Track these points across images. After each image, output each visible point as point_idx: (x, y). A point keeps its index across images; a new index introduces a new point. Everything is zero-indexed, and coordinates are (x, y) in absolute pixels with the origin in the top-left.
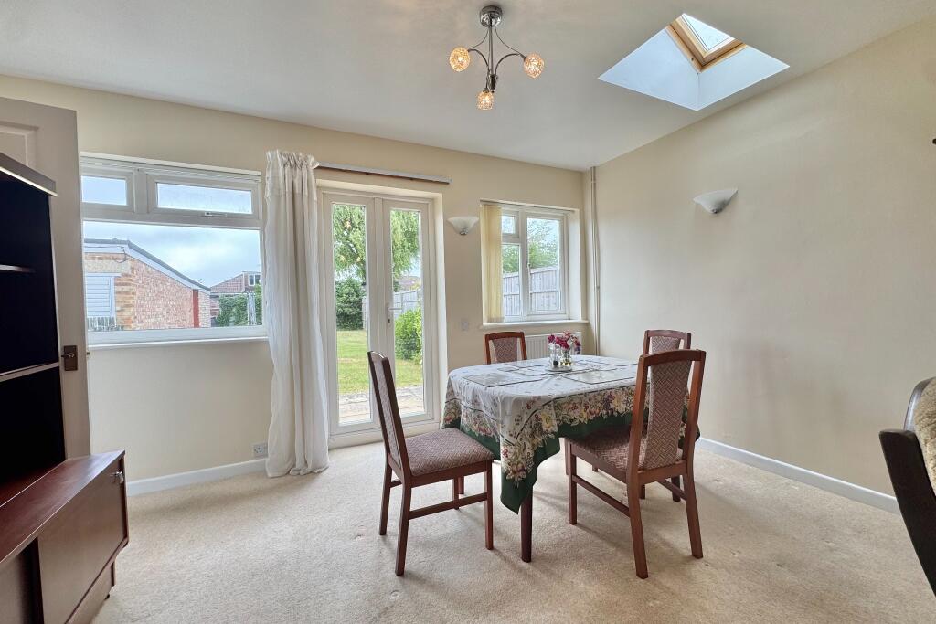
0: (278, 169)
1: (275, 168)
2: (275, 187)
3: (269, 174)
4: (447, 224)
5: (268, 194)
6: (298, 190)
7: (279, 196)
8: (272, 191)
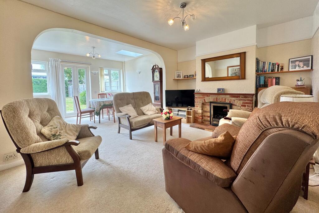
0: (52, 61)
1: (51, 61)
2: (51, 65)
3: (50, 63)
4: (91, 72)
5: (50, 66)
6: (57, 66)
7: (52, 67)
8: (51, 66)
